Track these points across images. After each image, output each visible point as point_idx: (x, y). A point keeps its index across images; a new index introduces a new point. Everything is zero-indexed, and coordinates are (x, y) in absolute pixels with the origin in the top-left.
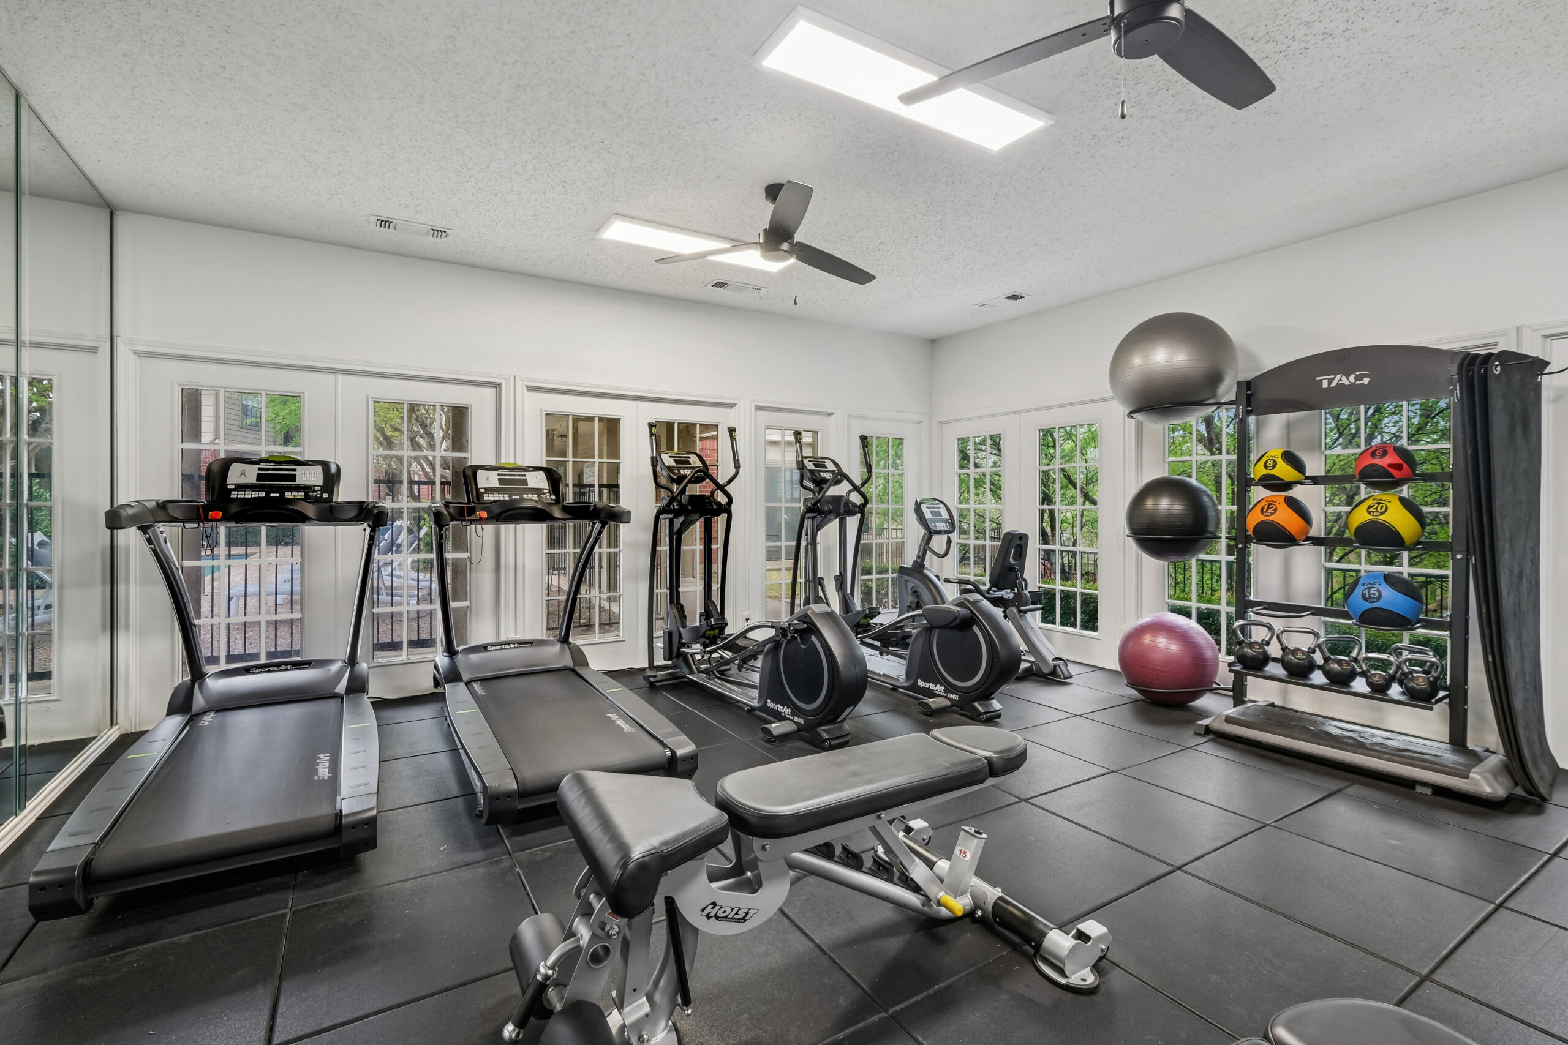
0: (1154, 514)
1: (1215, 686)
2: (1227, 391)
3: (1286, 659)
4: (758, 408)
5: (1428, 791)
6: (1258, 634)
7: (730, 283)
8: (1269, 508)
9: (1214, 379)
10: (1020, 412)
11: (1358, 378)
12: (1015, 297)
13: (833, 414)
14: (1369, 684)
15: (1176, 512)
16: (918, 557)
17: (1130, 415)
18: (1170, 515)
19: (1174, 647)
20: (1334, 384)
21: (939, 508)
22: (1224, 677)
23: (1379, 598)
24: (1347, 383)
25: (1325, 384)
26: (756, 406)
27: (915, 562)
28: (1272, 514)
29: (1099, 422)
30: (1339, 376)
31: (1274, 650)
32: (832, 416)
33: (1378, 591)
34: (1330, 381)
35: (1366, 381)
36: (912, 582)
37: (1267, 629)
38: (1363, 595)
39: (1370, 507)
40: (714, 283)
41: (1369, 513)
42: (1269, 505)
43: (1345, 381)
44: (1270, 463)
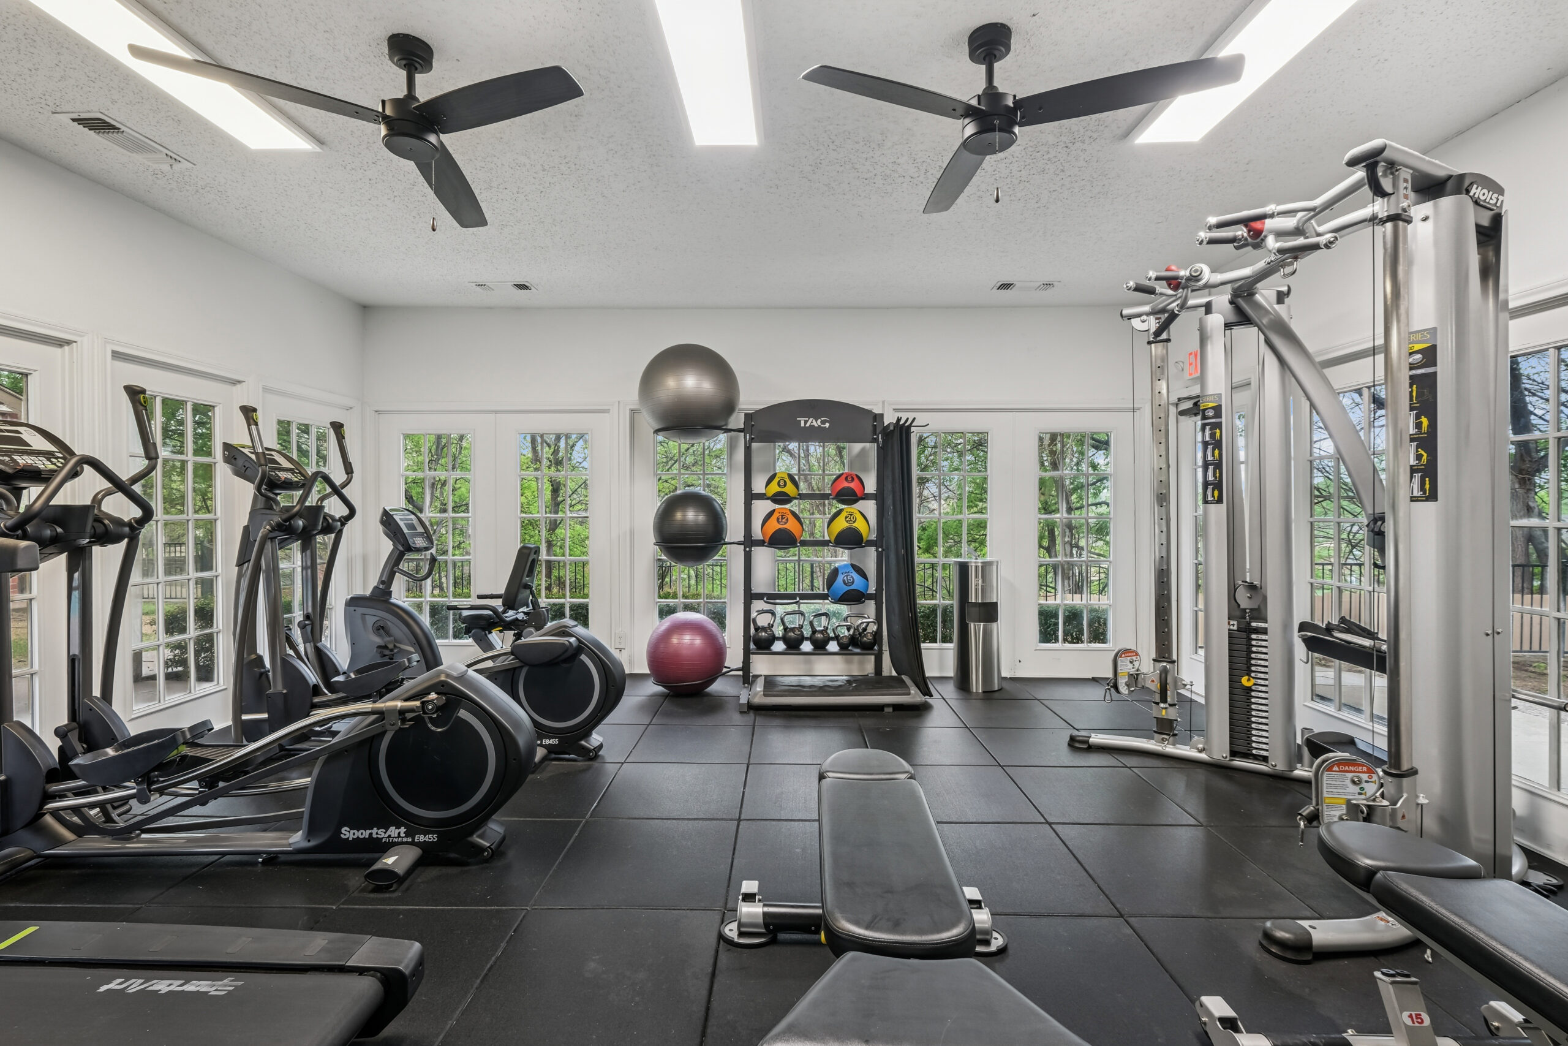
0: (684, 524)
1: (725, 670)
2: (737, 420)
3: (787, 636)
4: (116, 355)
5: (890, 710)
6: (763, 620)
7: (123, 128)
8: (782, 518)
9: (729, 407)
10: (496, 412)
11: (823, 422)
12: (522, 287)
13: (240, 382)
14: (839, 644)
15: (701, 522)
16: (383, 582)
17: (657, 431)
18: (696, 524)
19: (698, 641)
20: (808, 425)
21: (411, 520)
22: (734, 658)
23: (853, 582)
24: (816, 425)
25: (803, 424)
26: (114, 352)
27: (376, 588)
28: (786, 523)
29: (589, 433)
30: (811, 419)
31: (779, 631)
32: (239, 386)
33: (852, 577)
34: (806, 422)
35: (827, 425)
36: (373, 616)
37: (770, 615)
38: (844, 581)
39: (846, 517)
40: (75, 116)
41: (847, 521)
42: (782, 516)
43: (814, 423)
44: (782, 483)
